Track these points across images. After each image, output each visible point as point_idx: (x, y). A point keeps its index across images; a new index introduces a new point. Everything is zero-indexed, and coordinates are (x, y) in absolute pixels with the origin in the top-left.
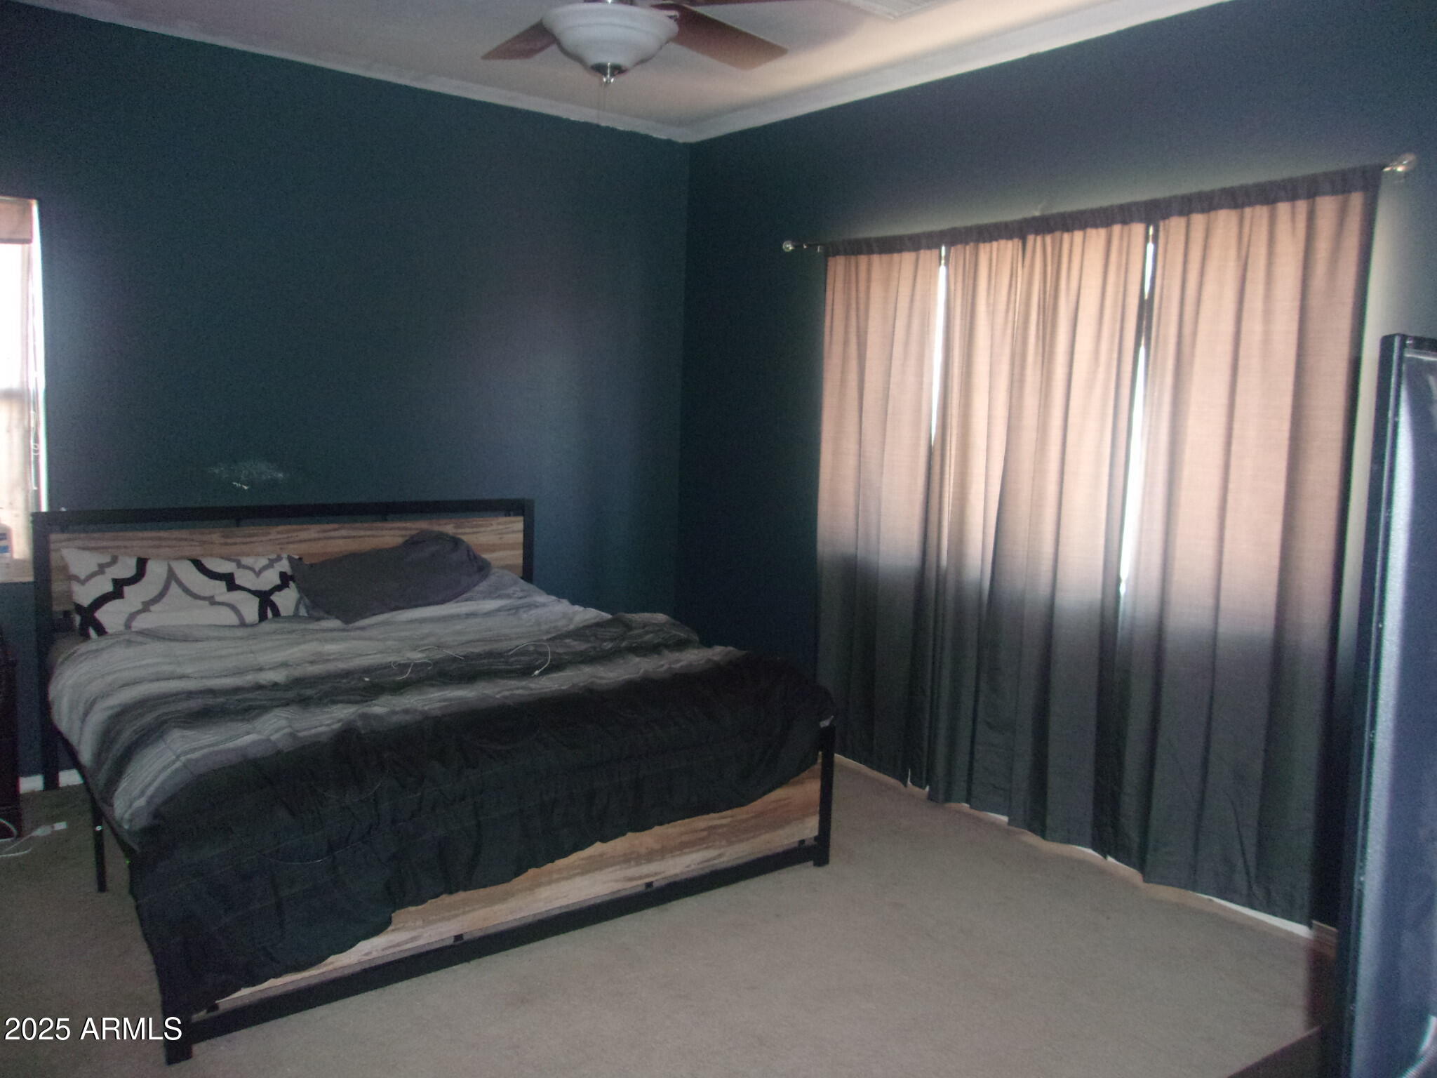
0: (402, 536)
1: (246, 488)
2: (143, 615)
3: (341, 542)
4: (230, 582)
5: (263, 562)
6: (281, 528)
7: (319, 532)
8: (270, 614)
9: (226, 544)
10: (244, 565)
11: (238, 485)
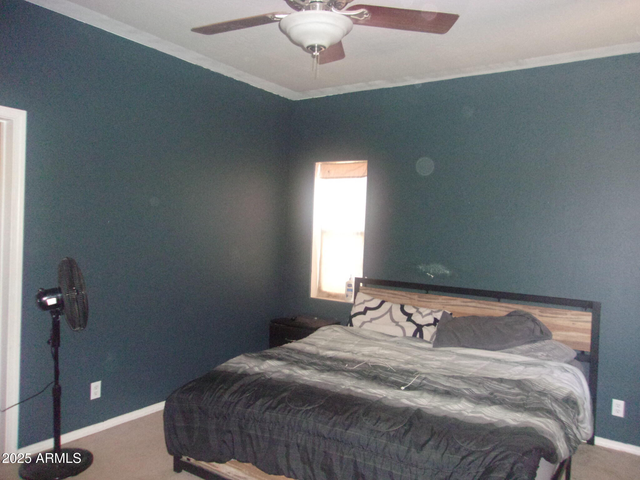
0: (506, 311)
1: (432, 276)
2: (369, 323)
3: (472, 309)
4: (409, 317)
5: (428, 311)
6: (444, 297)
7: (461, 302)
8: (418, 336)
9: (419, 301)
10: (419, 311)
11: (429, 274)
